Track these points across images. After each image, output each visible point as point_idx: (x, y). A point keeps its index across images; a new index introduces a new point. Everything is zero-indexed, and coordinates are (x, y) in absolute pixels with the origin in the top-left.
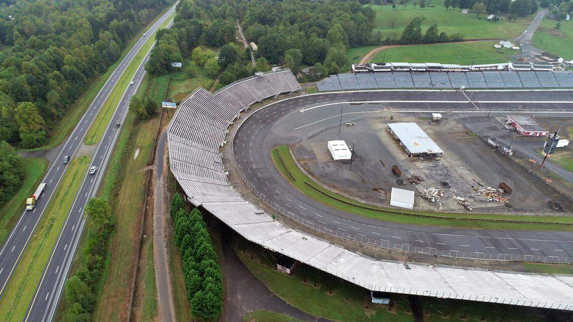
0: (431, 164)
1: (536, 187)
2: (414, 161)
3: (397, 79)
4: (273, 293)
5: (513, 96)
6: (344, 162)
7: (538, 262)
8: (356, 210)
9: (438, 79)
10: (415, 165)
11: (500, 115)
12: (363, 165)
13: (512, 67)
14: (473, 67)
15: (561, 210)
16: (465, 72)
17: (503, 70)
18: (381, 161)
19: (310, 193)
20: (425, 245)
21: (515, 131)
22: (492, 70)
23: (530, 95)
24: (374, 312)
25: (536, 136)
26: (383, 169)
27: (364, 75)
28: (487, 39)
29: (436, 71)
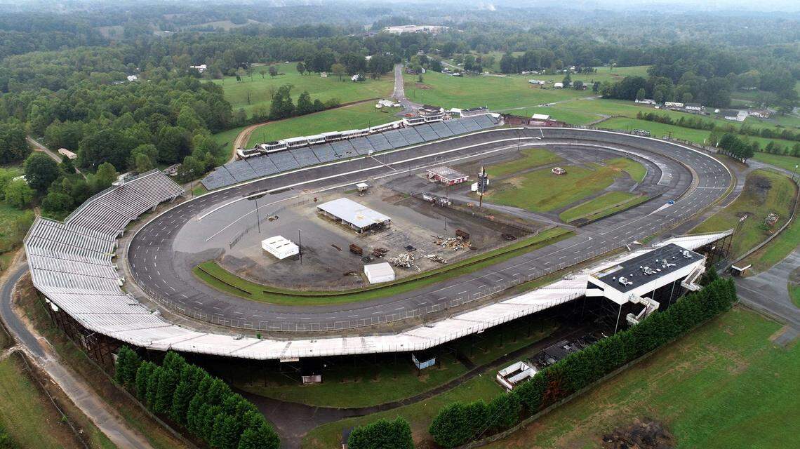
0: (385, 234)
1: (486, 226)
2: (366, 235)
3: (297, 157)
4: (316, 407)
5: (419, 151)
6: (292, 259)
7: (525, 282)
8: (342, 300)
9: (342, 148)
10: (370, 239)
11: (419, 172)
12: (316, 254)
13: (408, 123)
14: (371, 130)
15: (513, 238)
16: (366, 136)
17: (399, 128)
18: (333, 246)
19: (278, 301)
20: (429, 304)
21: (440, 182)
22: (389, 130)
23: (433, 147)
24: (427, 377)
25: (460, 183)
26: (341, 253)
27: (256, 159)
28: (364, 101)
29: (336, 141)
